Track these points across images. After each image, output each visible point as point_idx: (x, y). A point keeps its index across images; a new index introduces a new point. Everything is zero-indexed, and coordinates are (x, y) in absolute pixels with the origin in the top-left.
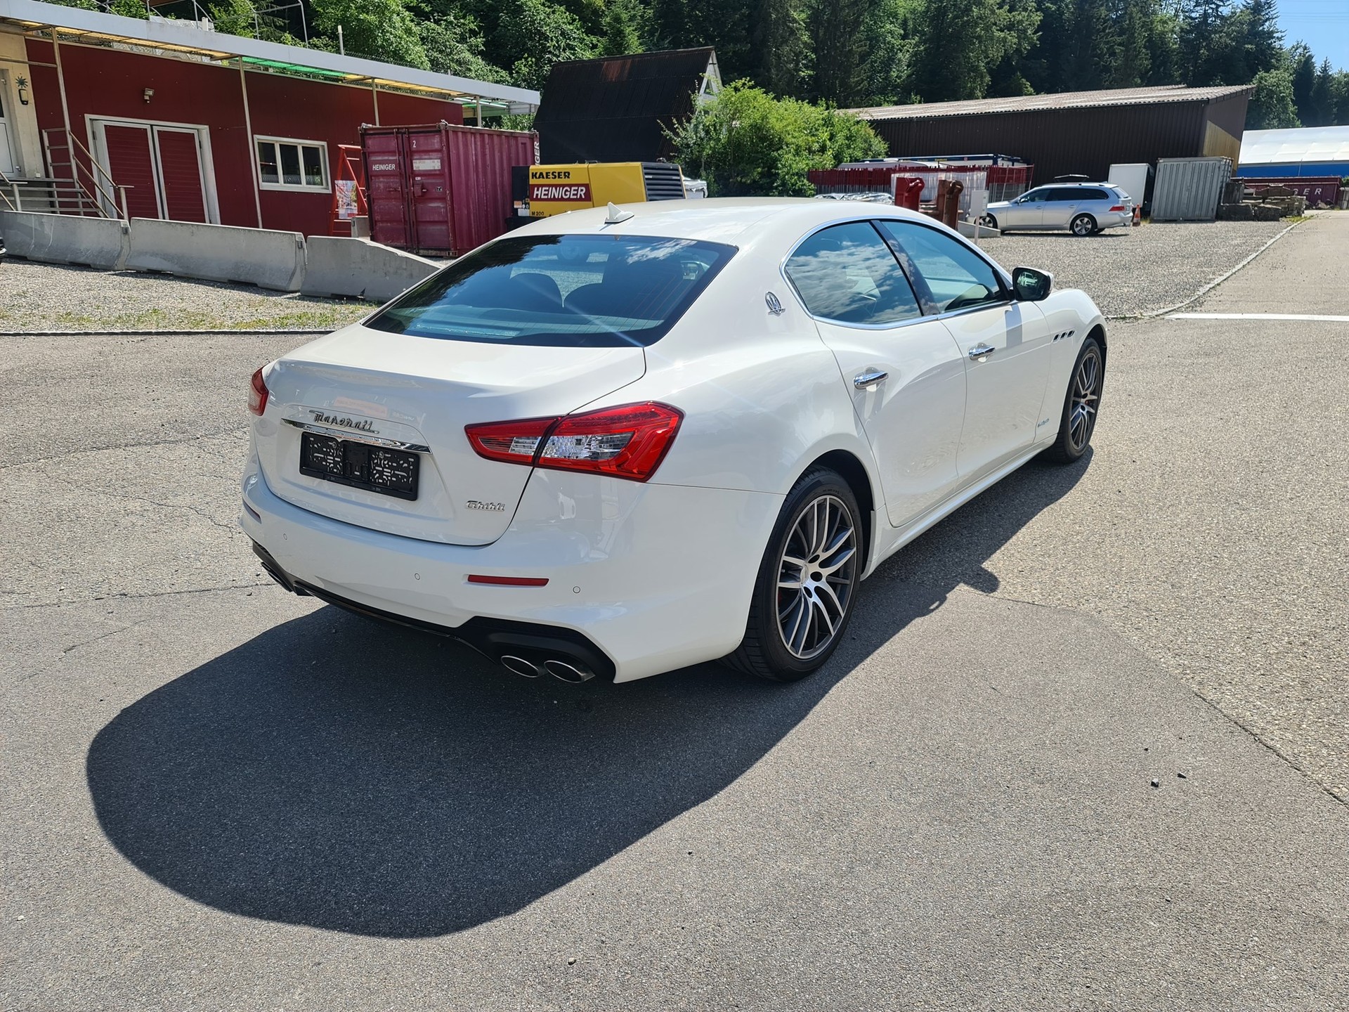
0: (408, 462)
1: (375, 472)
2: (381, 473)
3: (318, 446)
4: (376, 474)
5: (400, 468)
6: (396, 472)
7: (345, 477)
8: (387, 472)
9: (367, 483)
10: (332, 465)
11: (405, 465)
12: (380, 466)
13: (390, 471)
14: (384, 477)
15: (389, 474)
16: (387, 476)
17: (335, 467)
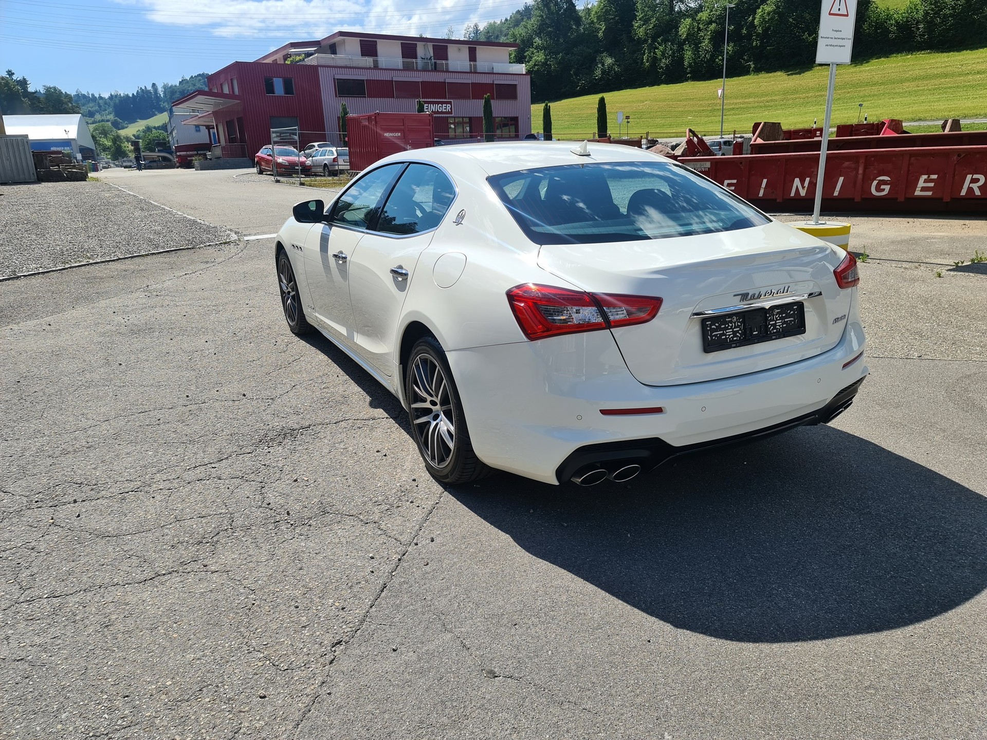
0: (794, 310)
1: (770, 326)
2: (774, 325)
3: (716, 326)
4: (771, 327)
5: (788, 316)
6: (786, 320)
7: (747, 339)
8: (779, 322)
9: (766, 336)
10: (732, 336)
11: (792, 312)
12: (773, 320)
13: (781, 321)
14: (777, 327)
15: (781, 323)
16: (779, 326)
17: (735, 336)
